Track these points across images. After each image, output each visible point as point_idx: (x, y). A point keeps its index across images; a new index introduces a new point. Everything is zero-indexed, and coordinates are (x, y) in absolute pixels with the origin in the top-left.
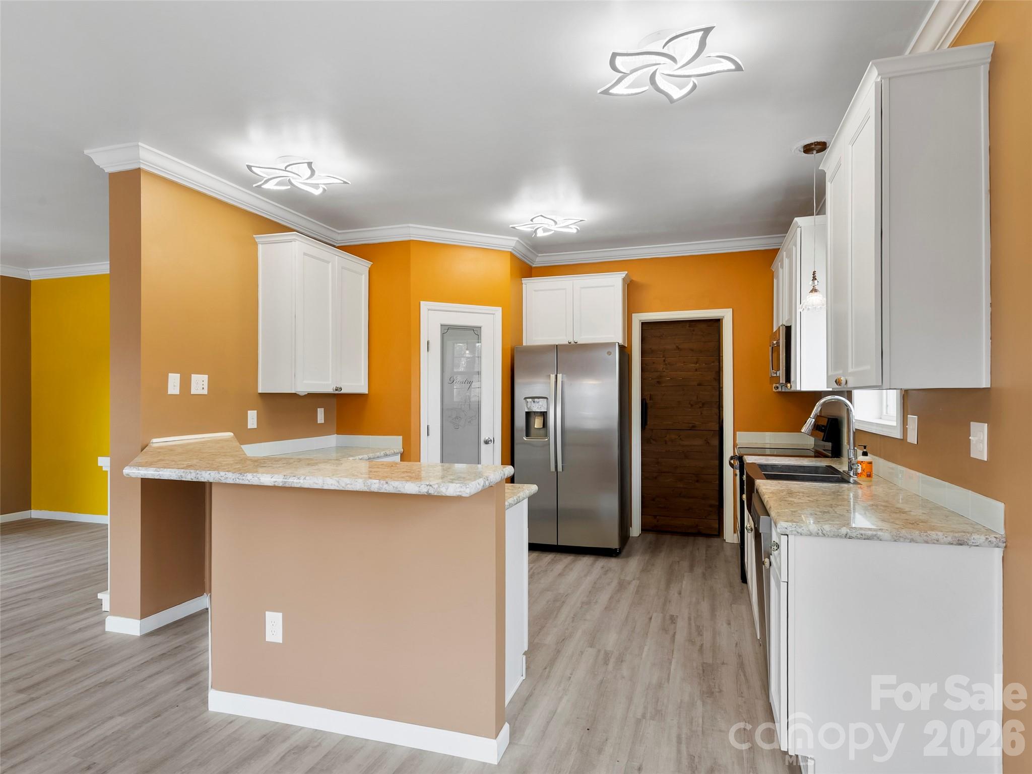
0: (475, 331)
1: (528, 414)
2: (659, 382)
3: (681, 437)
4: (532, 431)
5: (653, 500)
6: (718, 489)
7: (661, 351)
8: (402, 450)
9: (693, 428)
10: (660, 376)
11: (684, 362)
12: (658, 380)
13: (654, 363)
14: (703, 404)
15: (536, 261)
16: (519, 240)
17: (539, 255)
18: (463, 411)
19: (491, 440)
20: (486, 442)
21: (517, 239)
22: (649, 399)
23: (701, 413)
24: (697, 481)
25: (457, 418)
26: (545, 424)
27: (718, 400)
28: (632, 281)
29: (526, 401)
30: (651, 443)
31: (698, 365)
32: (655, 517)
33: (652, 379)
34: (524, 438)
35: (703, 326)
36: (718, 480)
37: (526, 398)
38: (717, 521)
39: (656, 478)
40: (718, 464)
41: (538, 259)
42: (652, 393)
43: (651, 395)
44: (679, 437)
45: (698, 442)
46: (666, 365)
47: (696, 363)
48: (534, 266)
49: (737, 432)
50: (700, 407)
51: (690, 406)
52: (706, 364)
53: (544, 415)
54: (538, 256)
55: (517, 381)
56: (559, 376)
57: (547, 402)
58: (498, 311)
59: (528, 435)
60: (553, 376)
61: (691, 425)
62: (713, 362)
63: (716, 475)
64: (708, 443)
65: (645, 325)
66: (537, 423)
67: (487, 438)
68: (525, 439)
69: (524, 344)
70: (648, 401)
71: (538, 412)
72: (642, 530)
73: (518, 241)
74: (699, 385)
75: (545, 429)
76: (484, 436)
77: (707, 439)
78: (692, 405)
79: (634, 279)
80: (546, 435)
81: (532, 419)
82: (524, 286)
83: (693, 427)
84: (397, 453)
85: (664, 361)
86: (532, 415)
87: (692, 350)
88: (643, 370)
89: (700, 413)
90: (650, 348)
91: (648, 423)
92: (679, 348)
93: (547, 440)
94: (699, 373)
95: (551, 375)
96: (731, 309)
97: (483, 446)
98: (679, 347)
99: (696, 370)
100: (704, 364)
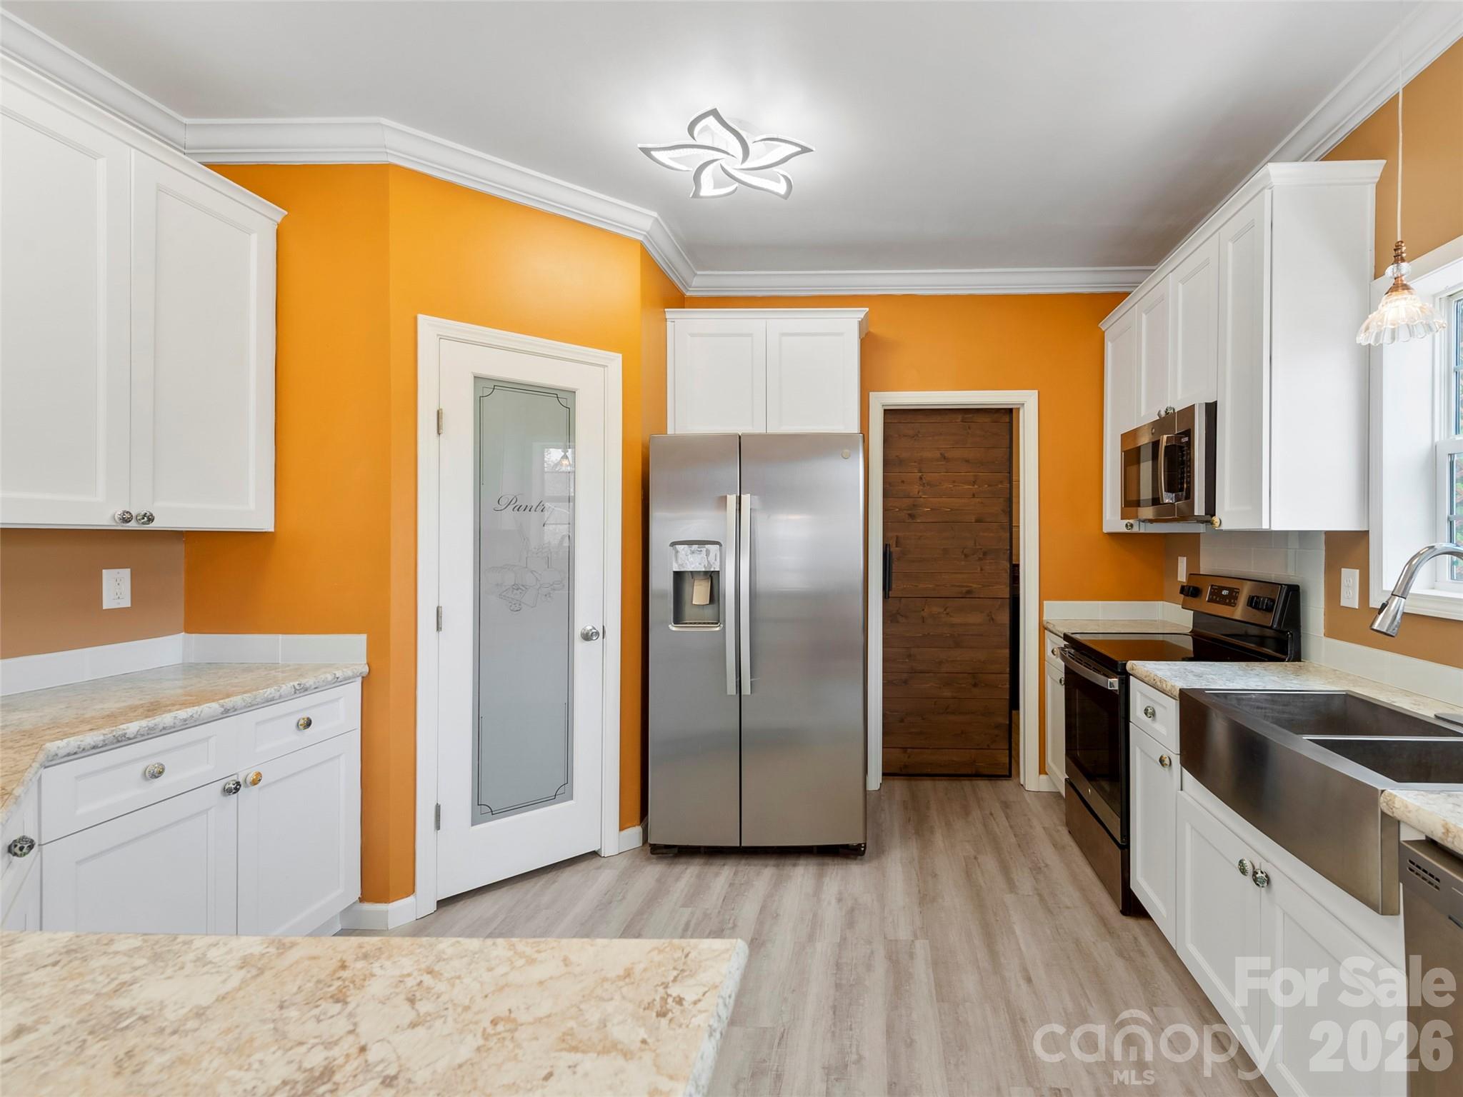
0: (563, 399)
1: (679, 576)
2: (911, 516)
3: (948, 610)
4: (688, 612)
5: (902, 721)
6: (1008, 698)
7: (915, 462)
8: (366, 669)
9: (969, 594)
10: (914, 505)
11: (954, 482)
12: (909, 512)
13: (903, 482)
14: (985, 554)
15: (694, 284)
16: (659, 218)
17: (699, 273)
18: (532, 572)
19: (597, 633)
20: (587, 637)
21: (655, 214)
22: (894, 546)
23: (982, 570)
24: (975, 685)
25: (516, 587)
26: (715, 596)
27: (1008, 548)
28: (868, 334)
29: (675, 549)
30: (898, 622)
31: (976, 486)
32: (904, 749)
33: (900, 510)
34: (670, 626)
35: (986, 419)
36: (1008, 683)
37: (673, 544)
38: (1007, 751)
39: (905, 682)
40: (1008, 655)
41: (696, 282)
42: (900, 534)
43: (897, 537)
44: (945, 610)
45: (975, 618)
46: (923, 485)
47: (974, 483)
48: (688, 294)
49: (1045, 602)
50: (980, 559)
51: (963, 556)
52: (989, 486)
53: (713, 577)
54: (696, 275)
55: (656, 515)
56: (746, 498)
57: (720, 550)
58: (615, 362)
59: (678, 619)
60: (732, 499)
61: (964, 590)
62: (1001, 482)
63: (1006, 674)
64: (993, 619)
65: (890, 413)
66: (698, 594)
67: (589, 628)
68: (674, 629)
69: (670, 431)
70: (894, 549)
71: (700, 572)
72: (884, 774)
73: (657, 219)
74: (977, 521)
75: (715, 606)
76: (583, 622)
77: (991, 612)
78: (966, 556)
79: (872, 330)
80: (718, 620)
81: (687, 587)
82: (669, 324)
83: (969, 592)
84: (354, 677)
85: (921, 478)
86: (688, 578)
87: (967, 461)
88: (886, 494)
89: (979, 569)
90: (897, 456)
91: (894, 586)
92: (945, 458)
93: (718, 629)
94: (978, 500)
95: (728, 496)
96: (1037, 391)
97: (580, 645)
98: (946, 455)
99: (974, 496)
100: (986, 486)
